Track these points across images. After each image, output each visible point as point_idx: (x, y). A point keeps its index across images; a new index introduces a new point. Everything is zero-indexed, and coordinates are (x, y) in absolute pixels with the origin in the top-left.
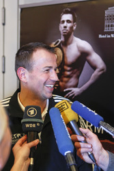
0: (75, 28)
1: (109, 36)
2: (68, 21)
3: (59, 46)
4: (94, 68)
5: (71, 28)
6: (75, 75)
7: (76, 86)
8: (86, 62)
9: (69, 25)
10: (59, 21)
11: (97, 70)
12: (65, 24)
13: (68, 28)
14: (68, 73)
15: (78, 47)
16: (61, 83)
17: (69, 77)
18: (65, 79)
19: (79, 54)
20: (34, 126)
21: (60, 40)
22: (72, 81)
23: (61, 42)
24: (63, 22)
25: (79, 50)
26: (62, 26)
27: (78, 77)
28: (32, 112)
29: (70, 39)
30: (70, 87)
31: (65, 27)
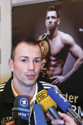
0: (58, 23)
2: (53, 17)
3: (46, 39)
4: (76, 58)
5: (56, 23)
6: (59, 65)
7: (61, 74)
8: (69, 53)
9: (54, 21)
10: (45, 17)
11: (79, 60)
12: (51, 20)
13: (53, 24)
14: (53, 63)
15: (62, 40)
17: (55, 66)
18: (52, 68)
19: (62, 46)
20: (25, 115)
21: (46, 34)
22: (58, 70)
23: (48, 36)
24: (49, 18)
25: (63, 43)
26: (48, 21)
27: (62, 66)
28: (24, 102)
29: (55, 33)
30: (56, 75)
31: (50, 22)
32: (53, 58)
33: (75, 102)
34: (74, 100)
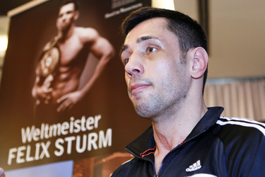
0: (76, 17)
1: (118, 12)
2: (68, 13)
3: (57, 46)
5: (72, 19)
6: (74, 76)
10: (57, 15)
13: (68, 21)
14: (64, 76)
16: (54, 94)
17: (67, 80)
22: (71, 84)
27: (78, 77)
29: (70, 32)
31: (64, 21)
32: (63, 69)
33: (96, 126)
34: (93, 125)
